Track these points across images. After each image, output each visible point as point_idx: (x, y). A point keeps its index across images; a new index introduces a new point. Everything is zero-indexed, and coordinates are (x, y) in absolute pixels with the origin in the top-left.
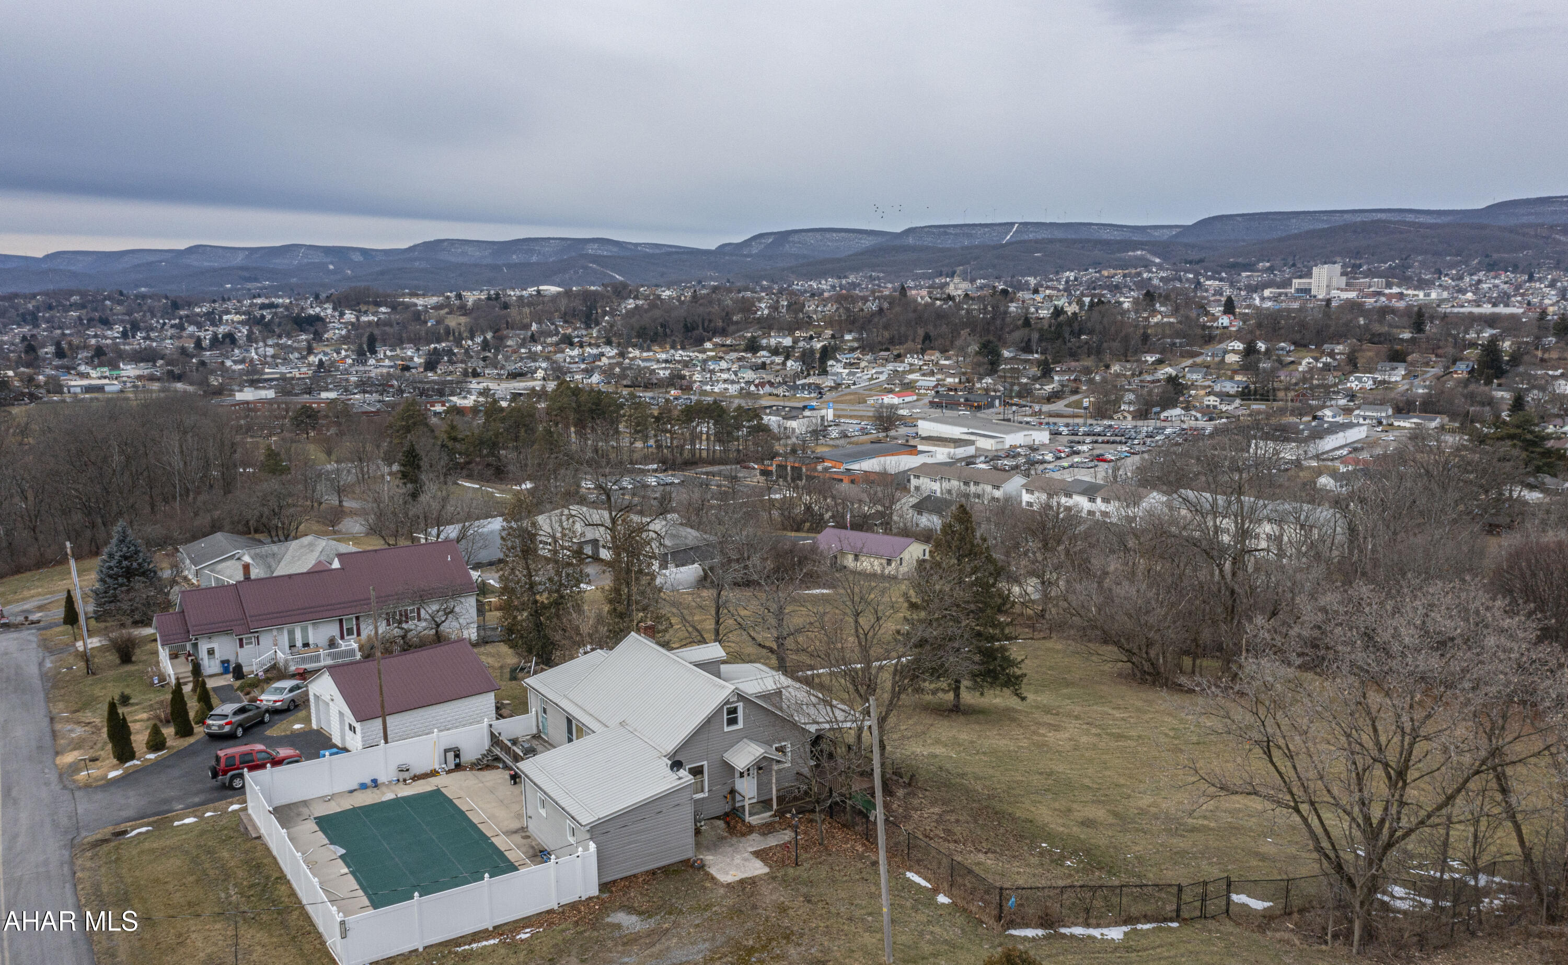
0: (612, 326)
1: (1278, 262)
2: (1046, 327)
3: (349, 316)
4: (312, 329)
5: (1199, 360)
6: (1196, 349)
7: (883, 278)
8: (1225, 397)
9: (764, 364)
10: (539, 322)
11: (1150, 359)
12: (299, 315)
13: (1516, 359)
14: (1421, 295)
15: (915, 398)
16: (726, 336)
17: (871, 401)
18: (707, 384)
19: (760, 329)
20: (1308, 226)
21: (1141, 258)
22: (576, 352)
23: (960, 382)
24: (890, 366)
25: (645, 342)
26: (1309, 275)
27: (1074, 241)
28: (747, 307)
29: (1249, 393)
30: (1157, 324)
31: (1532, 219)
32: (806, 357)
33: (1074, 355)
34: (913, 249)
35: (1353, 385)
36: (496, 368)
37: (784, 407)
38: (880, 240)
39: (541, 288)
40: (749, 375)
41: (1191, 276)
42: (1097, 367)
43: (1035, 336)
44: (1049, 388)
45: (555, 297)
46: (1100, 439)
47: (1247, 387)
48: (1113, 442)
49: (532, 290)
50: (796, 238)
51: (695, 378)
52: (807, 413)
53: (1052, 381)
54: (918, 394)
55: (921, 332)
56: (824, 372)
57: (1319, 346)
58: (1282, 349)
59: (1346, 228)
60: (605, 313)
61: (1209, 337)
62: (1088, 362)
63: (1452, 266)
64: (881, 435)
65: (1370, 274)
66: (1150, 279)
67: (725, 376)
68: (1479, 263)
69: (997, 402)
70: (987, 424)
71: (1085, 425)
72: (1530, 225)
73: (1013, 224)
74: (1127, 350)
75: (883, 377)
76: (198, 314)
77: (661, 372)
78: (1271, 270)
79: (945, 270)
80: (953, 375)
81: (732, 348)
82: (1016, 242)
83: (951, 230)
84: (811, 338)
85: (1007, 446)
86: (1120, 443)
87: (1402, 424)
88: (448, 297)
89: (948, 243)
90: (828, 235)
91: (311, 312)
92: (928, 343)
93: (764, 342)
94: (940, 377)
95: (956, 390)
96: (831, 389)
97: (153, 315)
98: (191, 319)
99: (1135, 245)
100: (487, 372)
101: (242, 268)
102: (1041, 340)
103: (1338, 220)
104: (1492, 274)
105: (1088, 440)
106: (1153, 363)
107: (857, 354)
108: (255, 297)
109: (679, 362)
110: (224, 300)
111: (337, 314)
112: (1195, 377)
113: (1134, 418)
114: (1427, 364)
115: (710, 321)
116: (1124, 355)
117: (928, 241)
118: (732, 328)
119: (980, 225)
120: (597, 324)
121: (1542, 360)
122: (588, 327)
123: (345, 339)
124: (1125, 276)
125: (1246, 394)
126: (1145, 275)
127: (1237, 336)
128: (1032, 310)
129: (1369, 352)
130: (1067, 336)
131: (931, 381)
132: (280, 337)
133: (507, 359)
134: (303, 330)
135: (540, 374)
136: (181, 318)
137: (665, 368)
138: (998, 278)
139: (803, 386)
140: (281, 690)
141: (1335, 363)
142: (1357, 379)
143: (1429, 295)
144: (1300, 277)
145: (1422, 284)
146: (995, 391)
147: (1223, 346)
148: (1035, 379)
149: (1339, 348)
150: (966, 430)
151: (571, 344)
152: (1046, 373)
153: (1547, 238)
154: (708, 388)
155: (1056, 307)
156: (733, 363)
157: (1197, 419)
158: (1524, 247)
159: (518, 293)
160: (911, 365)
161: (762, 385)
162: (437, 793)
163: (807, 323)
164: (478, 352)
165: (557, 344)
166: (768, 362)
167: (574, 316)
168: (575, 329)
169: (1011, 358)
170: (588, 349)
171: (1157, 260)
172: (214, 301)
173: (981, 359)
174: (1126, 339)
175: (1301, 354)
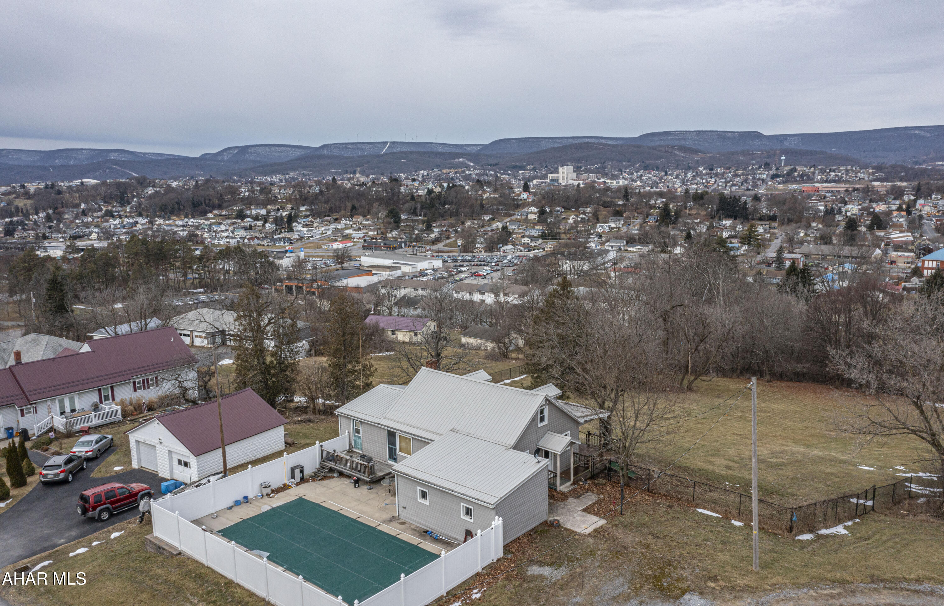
0: (140, 205)
1: (538, 165)
2: (424, 200)
5: (513, 218)
6: (511, 212)
7: (312, 174)
8: (532, 238)
9: (251, 226)
10: (86, 203)
11: (487, 218)
13: (678, 214)
14: (615, 182)
15: (352, 244)
16: (222, 209)
17: (325, 247)
18: (214, 239)
19: (244, 204)
20: (550, 145)
21: (463, 163)
22: (117, 221)
23: (378, 234)
24: (333, 226)
25: (166, 214)
26: (557, 172)
27: (425, 153)
28: (234, 191)
29: (545, 236)
30: (487, 198)
31: (662, 143)
32: (278, 221)
33: (442, 216)
34: (328, 157)
35: (599, 230)
36: (61, 233)
37: (273, 252)
38: (306, 151)
39: (84, 180)
40: (242, 233)
41: (492, 173)
42: (457, 223)
43: (419, 206)
44: (432, 236)
45: (95, 187)
46: (472, 264)
47: (543, 232)
48: (480, 265)
49: (77, 182)
50: (252, 150)
51: (205, 236)
52: (288, 255)
53: (433, 232)
54: (354, 242)
55: (349, 205)
56: (291, 230)
57: (577, 209)
58: (558, 211)
59: (571, 146)
60: (134, 197)
61: (517, 205)
62: (452, 221)
63: (627, 167)
64: (339, 266)
65: (587, 171)
66: (470, 174)
67: (225, 234)
68: (640, 166)
69: (403, 245)
70: (404, 257)
71: (459, 256)
72: (662, 146)
73: (386, 143)
74: (473, 213)
75: (329, 232)
77: (181, 233)
78: (534, 169)
79: (349, 170)
80: (372, 230)
81: (226, 217)
82: (390, 153)
83: (350, 146)
84: (278, 210)
85: (419, 270)
86: (484, 265)
87: (632, 249)
88: (14, 187)
89: (349, 154)
90: (273, 148)
92: (353, 212)
93: (248, 212)
94: (365, 231)
95: (376, 239)
96: (298, 240)
99: (459, 155)
100: (53, 235)
102: (422, 208)
103: (565, 142)
104: (647, 172)
105: (465, 264)
106: (488, 220)
107: (310, 219)
109: (192, 226)
112: (513, 227)
113: (485, 251)
114: (634, 218)
115: (210, 200)
116: (472, 217)
117: (336, 152)
118: (225, 205)
119: (367, 143)
120: (129, 203)
121: (689, 214)
122: (122, 205)
124: (456, 173)
125: (544, 237)
126: (467, 172)
127: (533, 204)
128: (415, 191)
129: (603, 212)
130: (437, 205)
131: (360, 234)
133: (68, 227)
135: (94, 236)
137: (183, 230)
138: (383, 174)
139: (280, 239)
140: (89, 443)
141: (587, 218)
142: (600, 226)
143: (618, 183)
144: (551, 173)
145: (614, 177)
146: (401, 238)
147: (525, 210)
148: (422, 231)
149: (588, 210)
150: (392, 261)
151: (113, 216)
152: (429, 228)
153: (671, 153)
154: (216, 242)
155: (428, 189)
156: (230, 226)
157: (521, 251)
158: (661, 158)
159: (67, 184)
160: (346, 224)
161: (252, 239)
162: (301, 501)
163: (274, 200)
164: (43, 223)
165: (102, 217)
166: (253, 224)
167: (111, 198)
168: (113, 207)
169: (406, 219)
170: (126, 220)
171: (472, 164)
173: (389, 220)
174: (472, 207)
175: (568, 214)
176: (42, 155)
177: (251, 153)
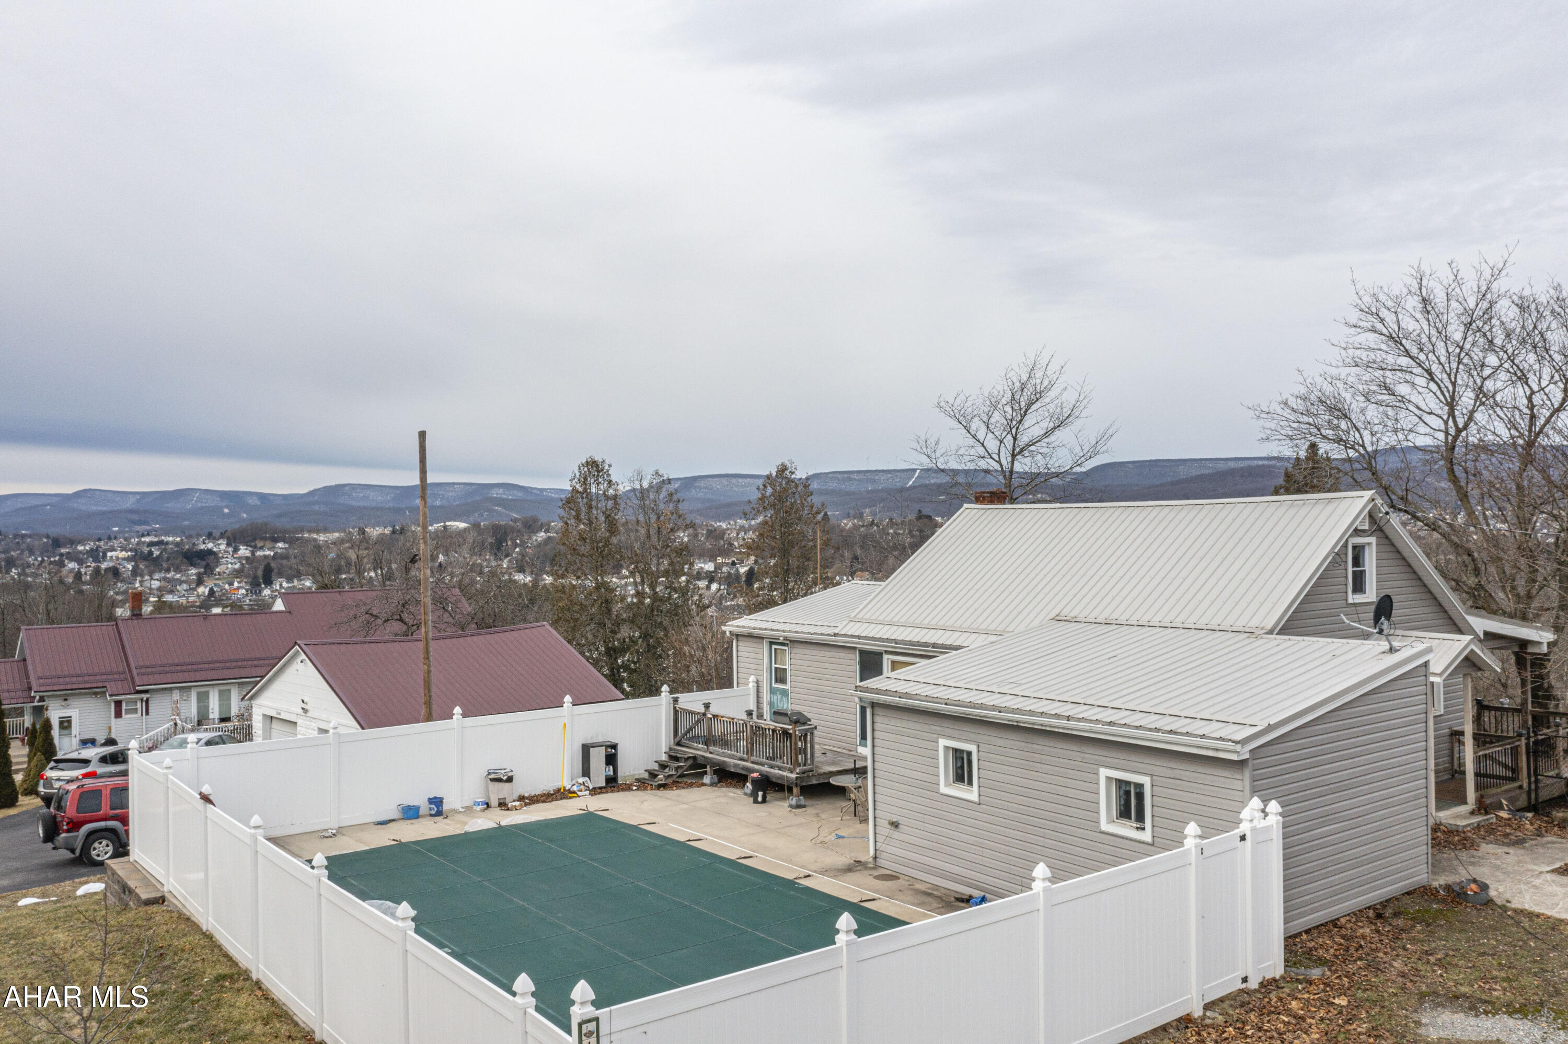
0: (524, 557)
3: (244, 551)
4: (204, 563)
10: (446, 554)
12: (189, 550)
20: (1194, 472)
32: (731, 581)
39: (447, 523)
45: (463, 533)
49: (438, 526)
50: (702, 483)
59: (1232, 472)
60: (516, 545)
73: (914, 470)
76: (81, 552)
79: (853, 510)
82: (920, 486)
83: (855, 476)
84: (734, 563)
88: (350, 533)
89: (853, 487)
90: (734, 481)
91: (202, 547)
97: (31, 553)
98: (71, 557)
101: (131, 511)
103: (1221, 466)
108: (143, 535)
110: (109, 538)
111: (230, 549)
117: (832, 485)
119: (883, 471)
120: (507, 555)
122: (497, 558)
123: (238, 573)
132: (168, 571)
134: (193, 565)
136: (61, 555)
162: (589, 818)
163: (728, 550)
167: (483, 548)
172: (99, 540)
176: (398, 492)
177: (700, 488)
